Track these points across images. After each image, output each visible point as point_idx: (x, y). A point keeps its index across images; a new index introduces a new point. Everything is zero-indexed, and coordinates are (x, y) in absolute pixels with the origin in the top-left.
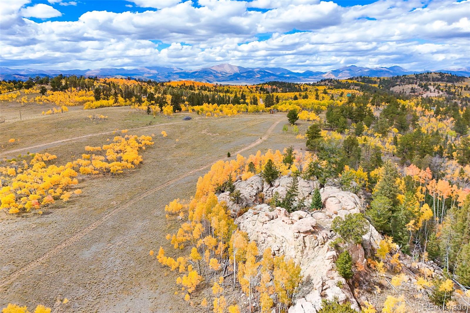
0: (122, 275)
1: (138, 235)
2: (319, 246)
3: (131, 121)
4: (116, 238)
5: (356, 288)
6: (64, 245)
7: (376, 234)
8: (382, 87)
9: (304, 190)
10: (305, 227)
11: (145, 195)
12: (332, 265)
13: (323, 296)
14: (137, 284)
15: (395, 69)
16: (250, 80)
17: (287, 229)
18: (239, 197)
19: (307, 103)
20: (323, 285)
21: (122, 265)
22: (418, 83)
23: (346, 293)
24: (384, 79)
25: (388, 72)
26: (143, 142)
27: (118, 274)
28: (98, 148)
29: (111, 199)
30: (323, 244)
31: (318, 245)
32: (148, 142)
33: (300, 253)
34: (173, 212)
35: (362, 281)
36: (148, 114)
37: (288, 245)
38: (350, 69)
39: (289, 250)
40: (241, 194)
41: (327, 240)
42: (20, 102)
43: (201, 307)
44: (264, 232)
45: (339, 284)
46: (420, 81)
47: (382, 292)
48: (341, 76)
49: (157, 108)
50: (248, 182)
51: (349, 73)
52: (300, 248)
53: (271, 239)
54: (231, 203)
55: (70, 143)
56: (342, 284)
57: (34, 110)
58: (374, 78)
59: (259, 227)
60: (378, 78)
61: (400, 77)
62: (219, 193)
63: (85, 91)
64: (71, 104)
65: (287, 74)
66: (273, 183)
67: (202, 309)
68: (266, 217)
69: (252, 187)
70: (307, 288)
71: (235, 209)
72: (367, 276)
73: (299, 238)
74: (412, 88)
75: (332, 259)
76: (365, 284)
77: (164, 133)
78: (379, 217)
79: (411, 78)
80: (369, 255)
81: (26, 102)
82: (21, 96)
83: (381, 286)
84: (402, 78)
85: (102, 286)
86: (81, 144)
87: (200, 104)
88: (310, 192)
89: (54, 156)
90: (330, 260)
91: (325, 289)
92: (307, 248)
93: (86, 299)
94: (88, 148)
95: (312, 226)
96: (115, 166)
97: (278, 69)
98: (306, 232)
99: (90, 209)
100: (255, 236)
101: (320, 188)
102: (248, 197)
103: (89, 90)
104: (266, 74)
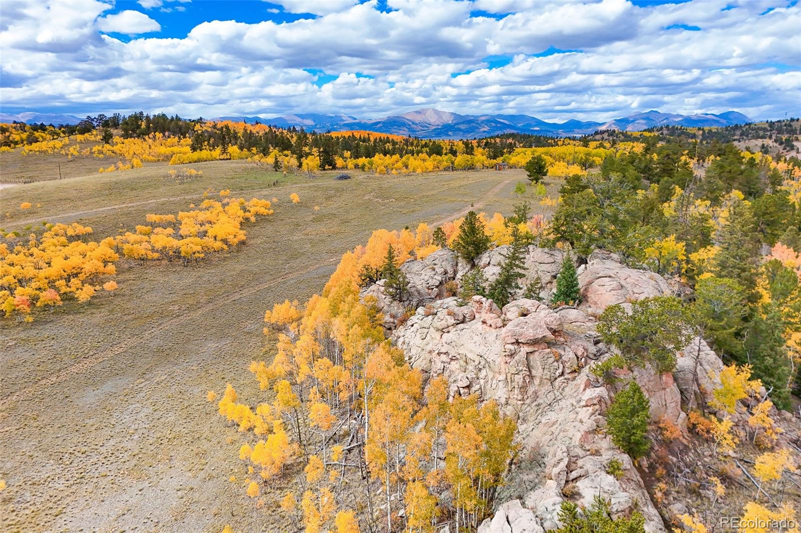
0: (144, 438)
1: (202, 364)
2: (567, 376)
3: (243, 180)
4: (157, 369)
5: (659, 480)
6: (54, 379)
7: (709, 357)
8: (707, 143)
9: (541, 269)
10: (531, 331)
11: (237, 296)
12: (597, 421)
13: (569, 495)
14: (166, 457)
15: (731, 117)
17: (491, 338)
18: (406, 289)
19: (566, 152)
20: (569, 469)
21: (151, 419)
22: (774, 137)
23: (631, 491)
24: (710, 131)
25: (717, 120)
26: (253, 210)
27: (136, 437)
28: (170, 217)
29: (171, 301)
30: (575, 371)
31: (562, 374)
32: (263, 211)
33: (516, 391)
34: (280, 324)
35: (674, 464)
36: (276, 171)
37: (490, 375)
38: (647, 117)
39: (494, 386)
40: (409, 283)
41: (586, 362)
42: (67, 155)
43: (283, 514)
44: (443, 350)
45: (613, 469)
46: (778, 133)
47: (727, 495)
49: (293, 161)
50: (427, 262)
51: (645, 124)
52: (519, 379)
53: (458, 366)
54: (388, 299)
55: (125, 210)
56: (622, 467)
57: (88, 167)
58: (691, 130)
59: (435, 341)
60: (699, 129)
61: (741, 126)
62: (368, 285)
63: (177, 138)
64: (151, 158)
65: (536, 126)
66: (476, 262)
67: (284, 517)
68: (448, 317)
69: (434, 270)
70: (531, 477)
71: (394, 312)
72: (687, 454)
73: (517, 358)
74: (763, 145)
75: (597, 407)
76: (681, 472)
77: (295, 197)
78: (717, 317)
79: (761, 129)
80: (692, 404)
81: (75, 153)
82: (70, 145)
83: (725, 478)
84: (744, 129)
85: (94, 460)
86: (143, 212)
87: (369, 154)
88: (553, 274)
89: (89, 229)
90: (590, 409)
91: (575, 479)
92: (537, 381)
93: (50, 485)
94: (153, 217)
95: (550, 329)
96: (190, 246)
97: (522, 117)
98: (535, 342)
99: (125, 318)
100: (425, 362)
101: (579, 266)
102: (424, 291)
103: (185, 137)
104: (499, 125)
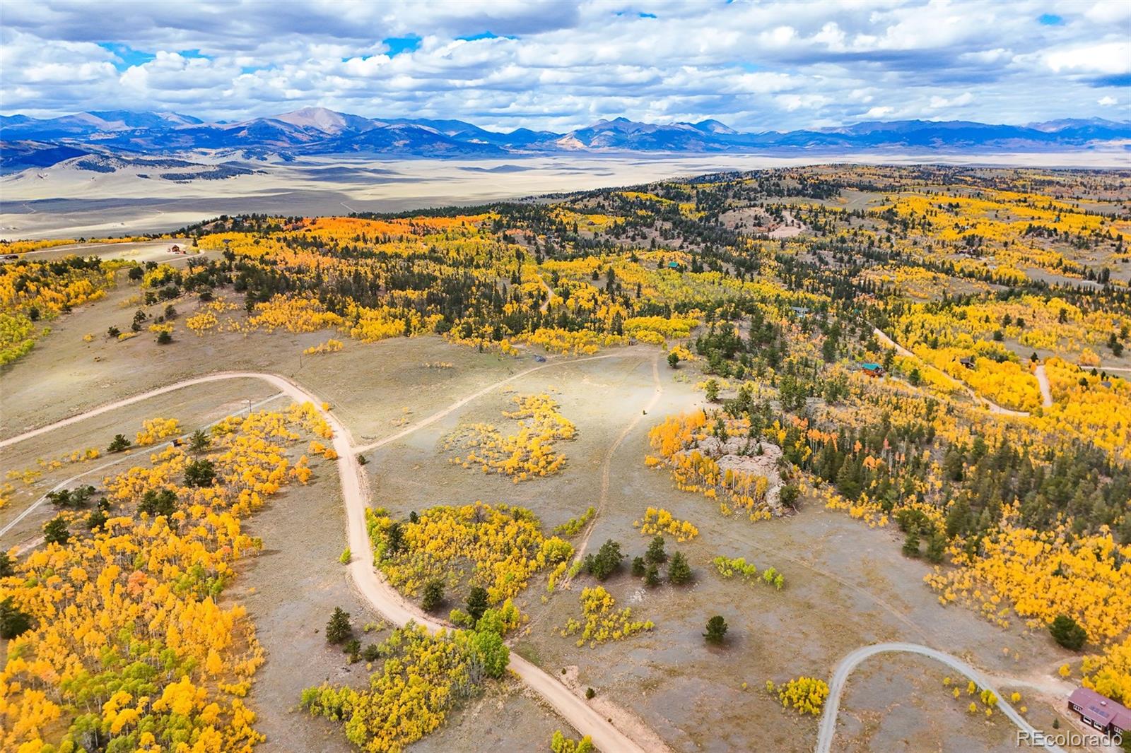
8: (703, 209)
15: (709, 126)
16: (385, 150)
22: (765, 205)
25: (695, 134)
38: (615, 127)
46: (768, 195)
48: (596, 144)
51: (614, 137)
65: (475, 136)
74: (756, 215)
79: (751, 189)
97: (450, 124)
104: (425, 136)
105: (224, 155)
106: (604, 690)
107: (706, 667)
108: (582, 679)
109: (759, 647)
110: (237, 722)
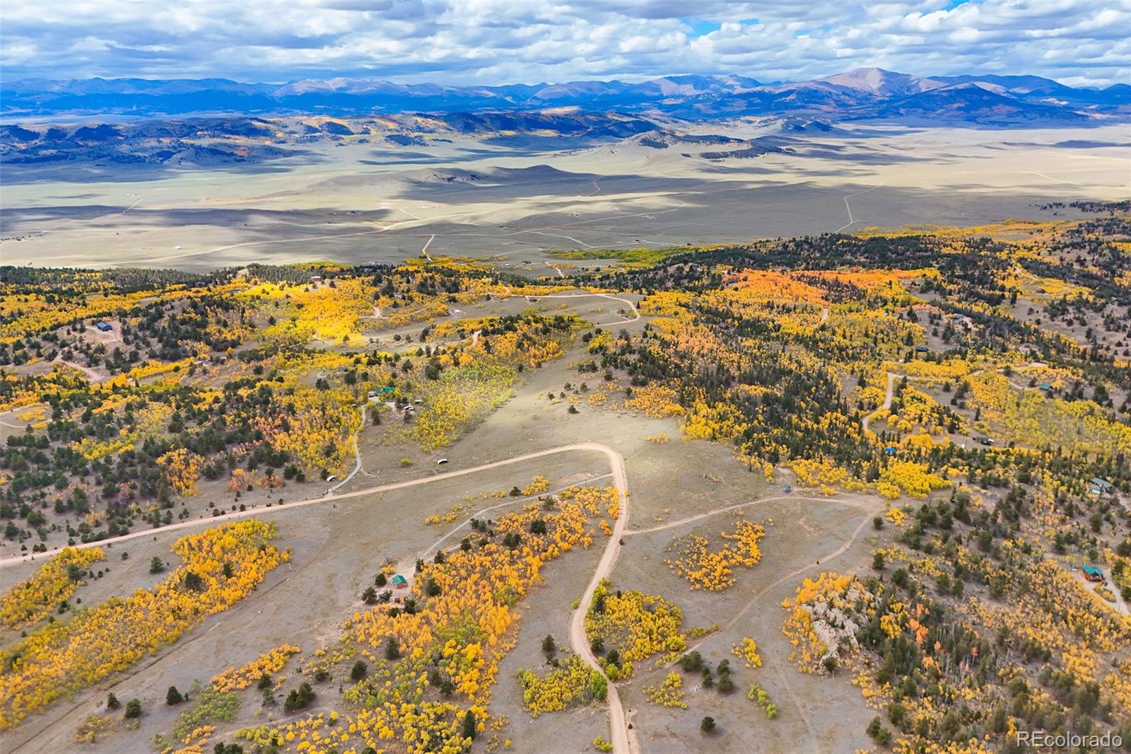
104: (985, 98)
105: (766, 123)
106: (637, 727)
107: (691, 740)
108: (634, 718)
109: (728, 744)
110: (490, 671)
